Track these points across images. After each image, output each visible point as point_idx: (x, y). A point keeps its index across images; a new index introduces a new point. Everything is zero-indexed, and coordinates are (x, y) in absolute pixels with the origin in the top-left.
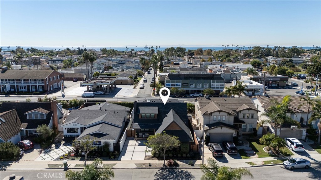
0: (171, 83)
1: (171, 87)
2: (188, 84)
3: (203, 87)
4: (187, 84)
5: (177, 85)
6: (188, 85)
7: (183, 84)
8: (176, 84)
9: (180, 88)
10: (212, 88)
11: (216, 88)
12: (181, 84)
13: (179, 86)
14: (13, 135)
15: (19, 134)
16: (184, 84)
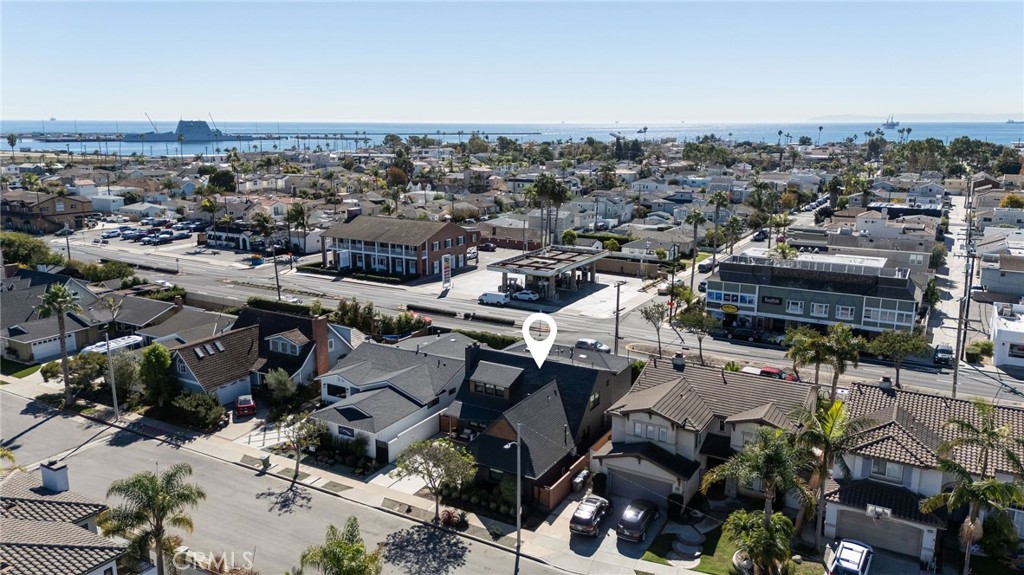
0: (723, 292)
1: (722, 302)
2: (780, 300)
3: (832, 317)
4: (778, 301)
5: (743, 300)
6: (780, 303)
7: (763, 300)
8: (739, 294)
9: (752, 310)
10: (866, 323)
11: (882, 325)
12: (755, 297)
13: (751, 302)
14: (233, 379)
15: (248, 379)
16: (766, 300)
